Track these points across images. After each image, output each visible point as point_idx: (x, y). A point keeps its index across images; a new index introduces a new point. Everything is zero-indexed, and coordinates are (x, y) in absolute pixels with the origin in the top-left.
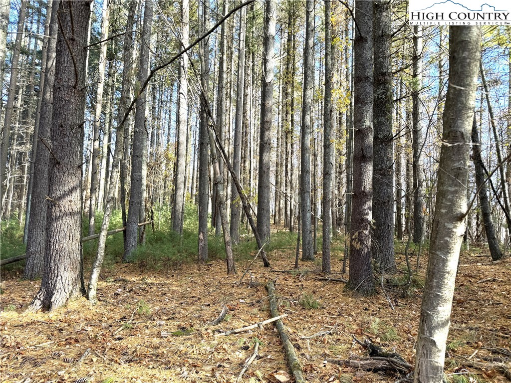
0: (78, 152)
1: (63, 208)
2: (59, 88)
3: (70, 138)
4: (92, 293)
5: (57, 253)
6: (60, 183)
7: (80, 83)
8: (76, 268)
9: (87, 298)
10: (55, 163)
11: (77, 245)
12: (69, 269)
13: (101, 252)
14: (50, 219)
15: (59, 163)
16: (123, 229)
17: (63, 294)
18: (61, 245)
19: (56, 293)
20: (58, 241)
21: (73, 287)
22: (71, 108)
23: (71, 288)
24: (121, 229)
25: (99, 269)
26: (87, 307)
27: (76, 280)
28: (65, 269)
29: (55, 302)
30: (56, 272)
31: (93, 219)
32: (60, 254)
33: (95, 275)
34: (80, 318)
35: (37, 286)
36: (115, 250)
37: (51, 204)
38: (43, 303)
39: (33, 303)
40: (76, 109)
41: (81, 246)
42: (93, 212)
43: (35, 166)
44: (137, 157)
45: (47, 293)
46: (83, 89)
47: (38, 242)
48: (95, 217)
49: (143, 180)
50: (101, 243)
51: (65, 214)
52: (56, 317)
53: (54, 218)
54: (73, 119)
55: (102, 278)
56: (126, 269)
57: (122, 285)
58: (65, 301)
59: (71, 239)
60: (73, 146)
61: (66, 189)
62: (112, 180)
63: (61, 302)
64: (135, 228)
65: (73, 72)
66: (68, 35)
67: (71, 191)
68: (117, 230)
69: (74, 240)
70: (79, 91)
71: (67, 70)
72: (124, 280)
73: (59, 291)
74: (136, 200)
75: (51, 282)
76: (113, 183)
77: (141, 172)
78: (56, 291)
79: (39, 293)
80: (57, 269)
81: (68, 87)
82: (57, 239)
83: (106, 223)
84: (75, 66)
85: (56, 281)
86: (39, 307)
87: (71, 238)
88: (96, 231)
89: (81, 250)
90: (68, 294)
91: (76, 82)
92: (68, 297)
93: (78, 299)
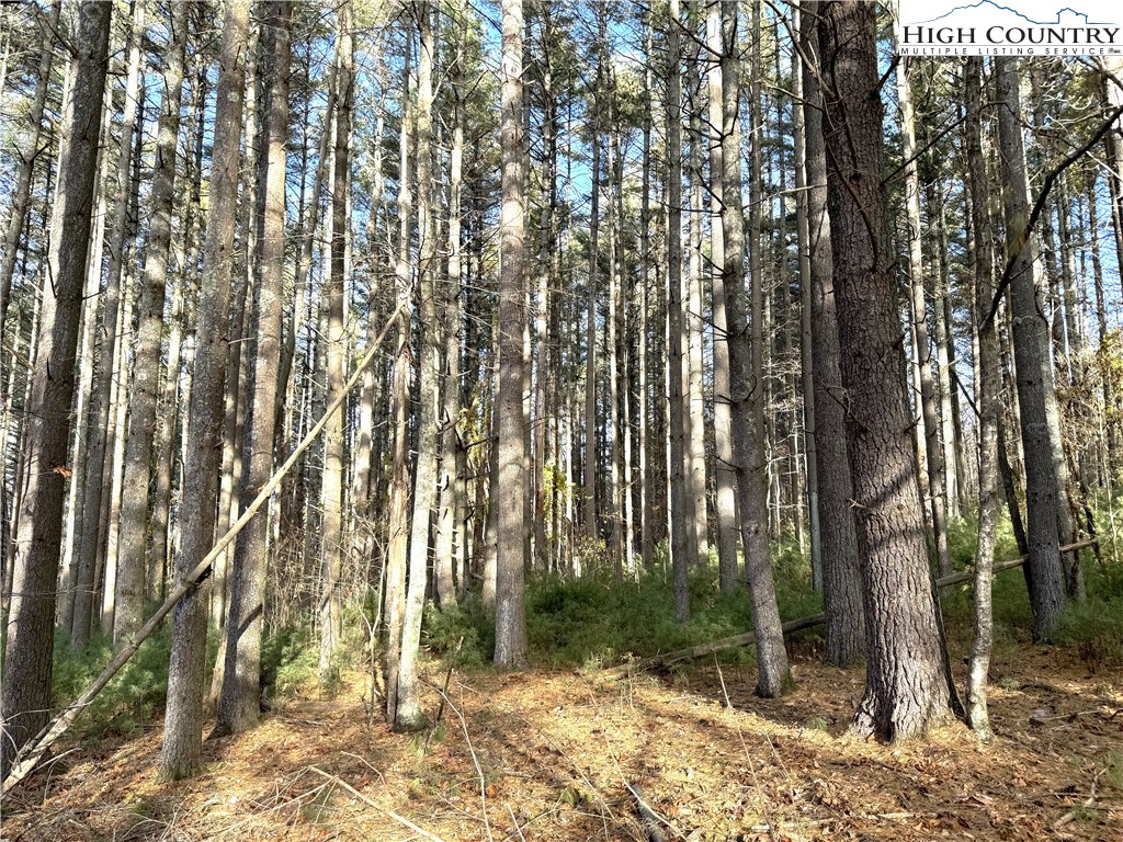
0: (900, 402)
1: (886, 522)
2: (845, 280)
3: (880, 376)
4: (979, 714)
5: (889, 618)
6: (872, 470)
7: (883, 257)
8: (933, 653)
9: (968, 723)
10: (857, 431)
11: (927, 601)
12: (919, 654)
13: (986, 621)
14: (866, 547)
15: (865, 431)
16: (1022, 560)
17: (915, 709)
18: (895, 601)
19: (898, 704)
20: (886, 591)
21: (933, 694)
22: (872, 313)
23: (927, 695)
24: (1017, 561)
25: (985, 660)
26: (972, 746)
27: (935, 680)
28: (909, 653)
29: (900, 723)
30: (892, 658)
31: (943, 538)
32: (894, 621)
33: (979, 673)
34: (959, 770)
35: (853, 681)
36: (1009, 611)
37: (862, 517)
38: (875, 721)
39: (857, 720)
40: (882, 314)
41: (936, 603)
42: (941, 522)
43: (816, 439)
44: (1028, 385)
45: (880, 701)
46: (891, 267)
47: (843, 590)
48: (947, 531)
49: (1051, 437)
50: (983, 599)
51: (893, 535)
52: (908, 758)
53: (872, 544)
54: (881, 336)
55: (993, 678)
56: (1045, 659)
57: (1045, 699)
58: (920, 725)
59: (913, 589)
60: (887, 391)
61: (887, 480)
62: (986, 452)
63: (912, 726)
64: (1051, 556)
65: (866, 241)
66: (847, 172)
67: (897, 486)
68: (1005, 563)
69: (919, 591)
70: (882, 275)
71: (853, 240)
72: (1047, 688)
73: (905, 700)
74: (1042, 490)
75: (886, 679)
76: (988, 458)
77: (1045, 420)
78: (899, 700)
79: (864, 699)
80: (895, 653)
81: (861, 273)
82: (885, 587)
83: (987, 553)
84: (869, 229)
85: (895, 678)
86: (870, 730)
87: (912, 586)
88: (954, 564)
89: (937, 613)
90: (924, 710)
91: (875, 260)
92: (925, 717)
93: (948, 723)
